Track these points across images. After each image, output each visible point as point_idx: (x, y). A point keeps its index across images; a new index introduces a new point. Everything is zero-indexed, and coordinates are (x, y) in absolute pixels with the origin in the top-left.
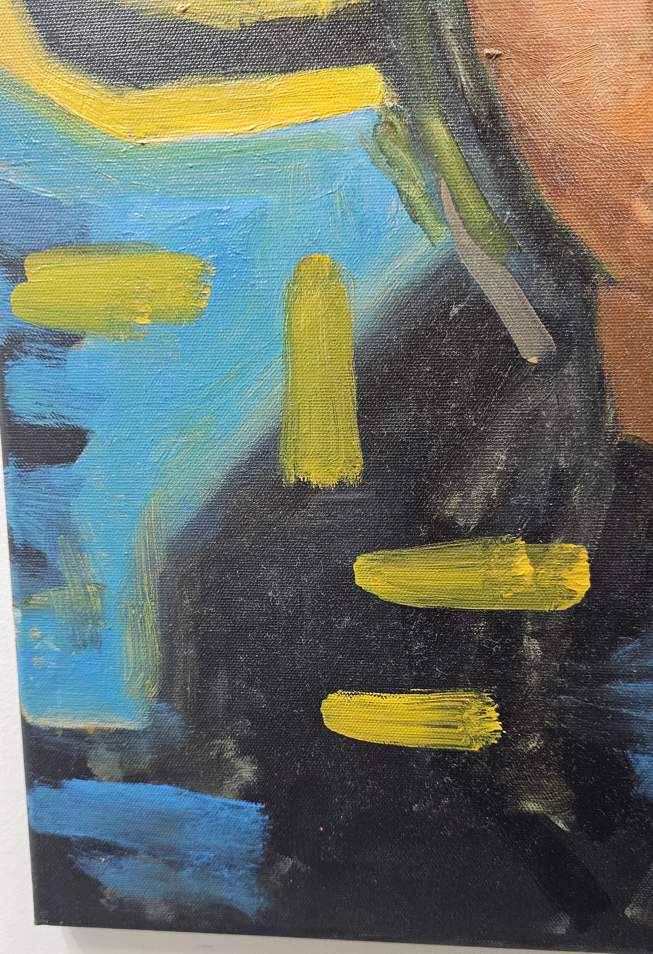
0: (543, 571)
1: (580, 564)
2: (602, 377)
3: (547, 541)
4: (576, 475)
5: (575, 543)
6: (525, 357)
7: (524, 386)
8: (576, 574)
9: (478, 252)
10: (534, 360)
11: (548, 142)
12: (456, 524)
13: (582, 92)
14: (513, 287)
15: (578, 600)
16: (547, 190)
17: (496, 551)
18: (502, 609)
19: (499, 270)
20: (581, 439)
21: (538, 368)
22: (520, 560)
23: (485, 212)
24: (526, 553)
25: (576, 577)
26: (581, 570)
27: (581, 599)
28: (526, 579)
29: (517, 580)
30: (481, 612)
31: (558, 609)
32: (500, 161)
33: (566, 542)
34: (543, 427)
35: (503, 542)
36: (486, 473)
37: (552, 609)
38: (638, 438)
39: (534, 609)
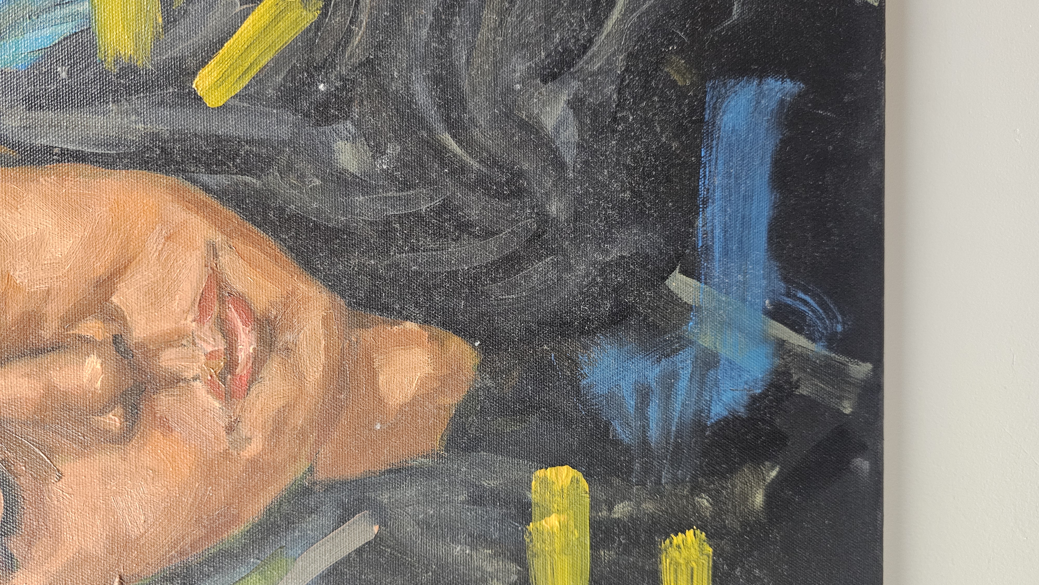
0: (556, 506)
1: (549, 475)
2: (390, 471)
3: (529, 504)
4: (473, 485)
5: (531, 482)
6: (374, 536)
7: (398, 535)
8: (557, 478)
9: (285, 581)
10: (376, 529)
11: (193, 531)
12: (516, 582)
13: (152, 506)
14: (315, 551)
15: (579, 475)
16: (233, 528)
17: (539, 546)
18: (588, 537)
19: (300, 563)
20: (443, 484)
21: (383, 524)
22: (546, 525)
23: (251, 579)
24: (540, 521)
25: (559, 478)
26: (554, 474)
27: (578, 472)
28: (562, 519)
29: (564, 527)
30: (592, 555)
31: (588, 491)
32: (209, 570)
33: (530, 488)
34: (432, 516)
35: (531, 541)
36: (471, 560)
37: (588, 496)
38: (442, 436)
39: (588, 511)
